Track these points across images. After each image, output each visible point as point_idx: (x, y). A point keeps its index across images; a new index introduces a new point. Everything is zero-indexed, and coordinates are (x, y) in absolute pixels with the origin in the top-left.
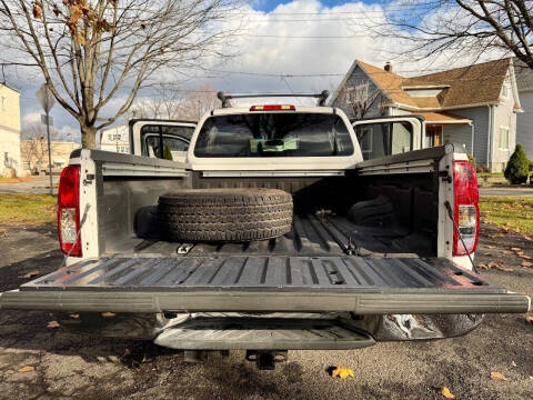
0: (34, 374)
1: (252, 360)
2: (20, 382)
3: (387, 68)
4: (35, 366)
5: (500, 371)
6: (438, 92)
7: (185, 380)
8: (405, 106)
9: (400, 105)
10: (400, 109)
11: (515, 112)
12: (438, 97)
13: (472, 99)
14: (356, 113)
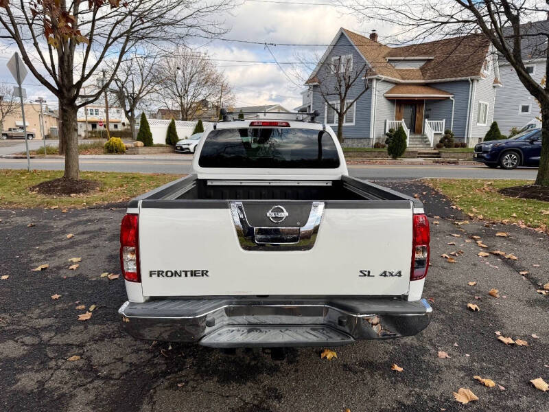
0: (83, 362)
1: (267, 353)
2: (73, 369)
3: (373, 36)
4: (81, 355)
5: (446, 350)
6: (422, 64)
7: (207, 363)
8: (389, 78)
9: (384, 77)
10: (384, 81)
11: (494, 87)
12: (422, 69)
13: (455, 73)
14: (340, 86)
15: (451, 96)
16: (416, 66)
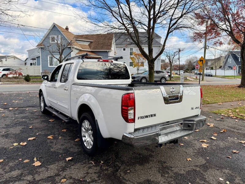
3: (67, 29)
6: (89, 43)
9: (75, 47)
10: (76, 49)
11: (115, 55)
12: (89, 45)
13: (102, 48)
14: (59, 49)
15: (102, 57)
16: (87, 44)
